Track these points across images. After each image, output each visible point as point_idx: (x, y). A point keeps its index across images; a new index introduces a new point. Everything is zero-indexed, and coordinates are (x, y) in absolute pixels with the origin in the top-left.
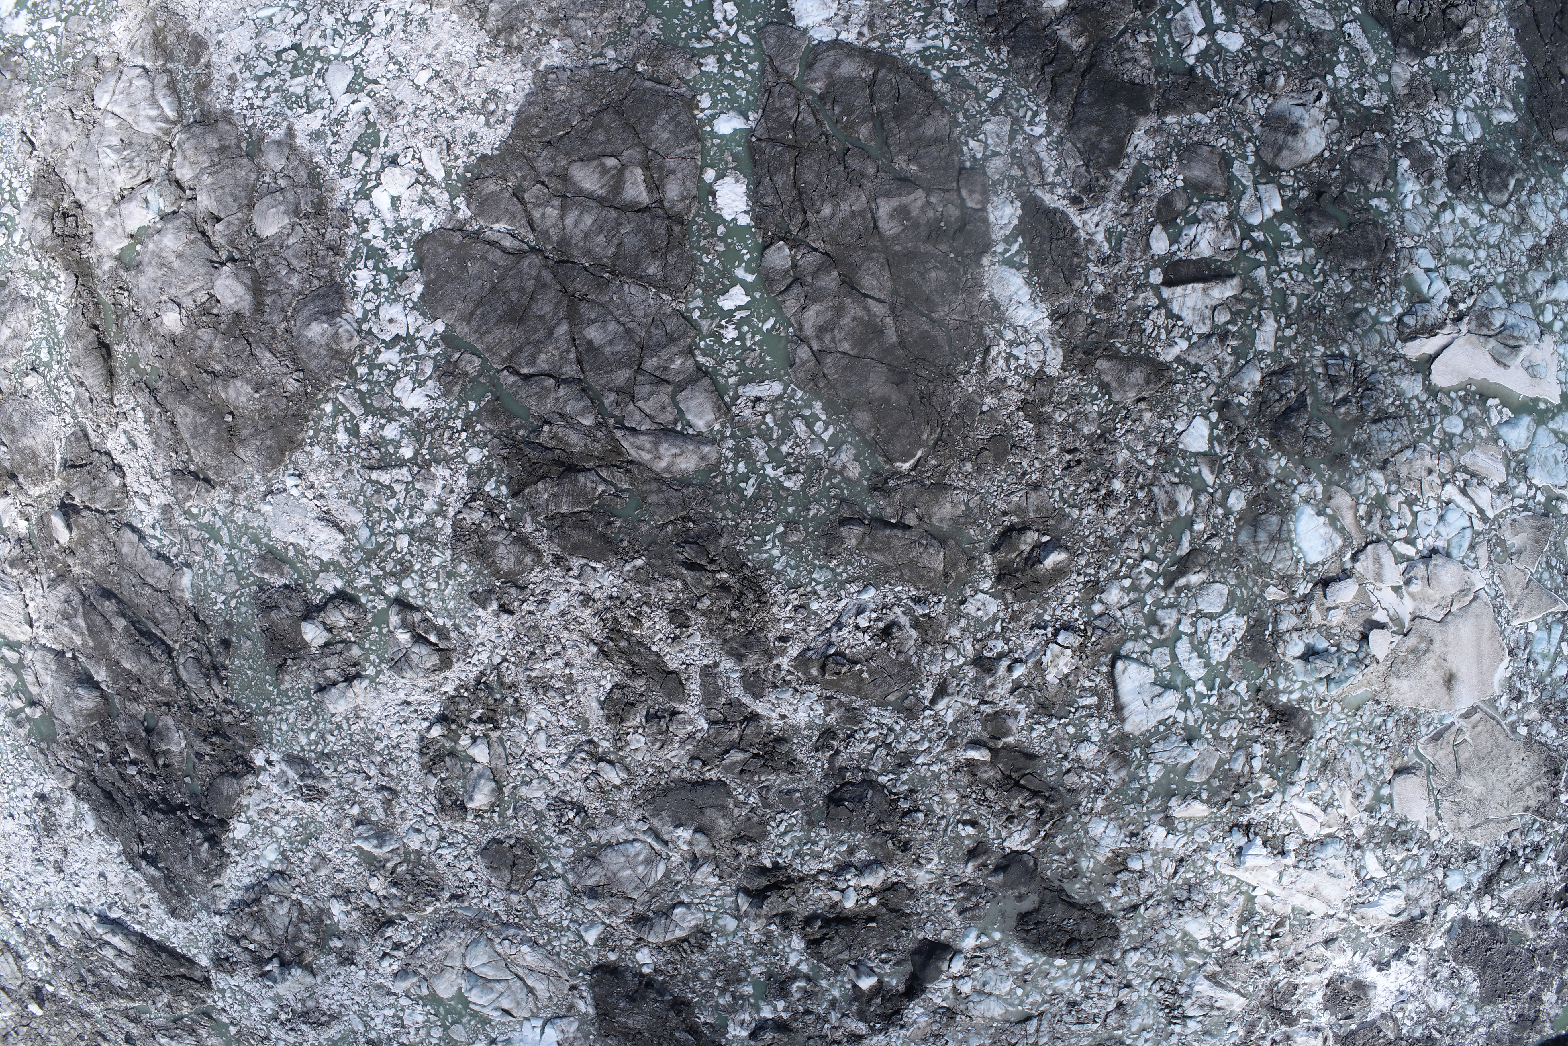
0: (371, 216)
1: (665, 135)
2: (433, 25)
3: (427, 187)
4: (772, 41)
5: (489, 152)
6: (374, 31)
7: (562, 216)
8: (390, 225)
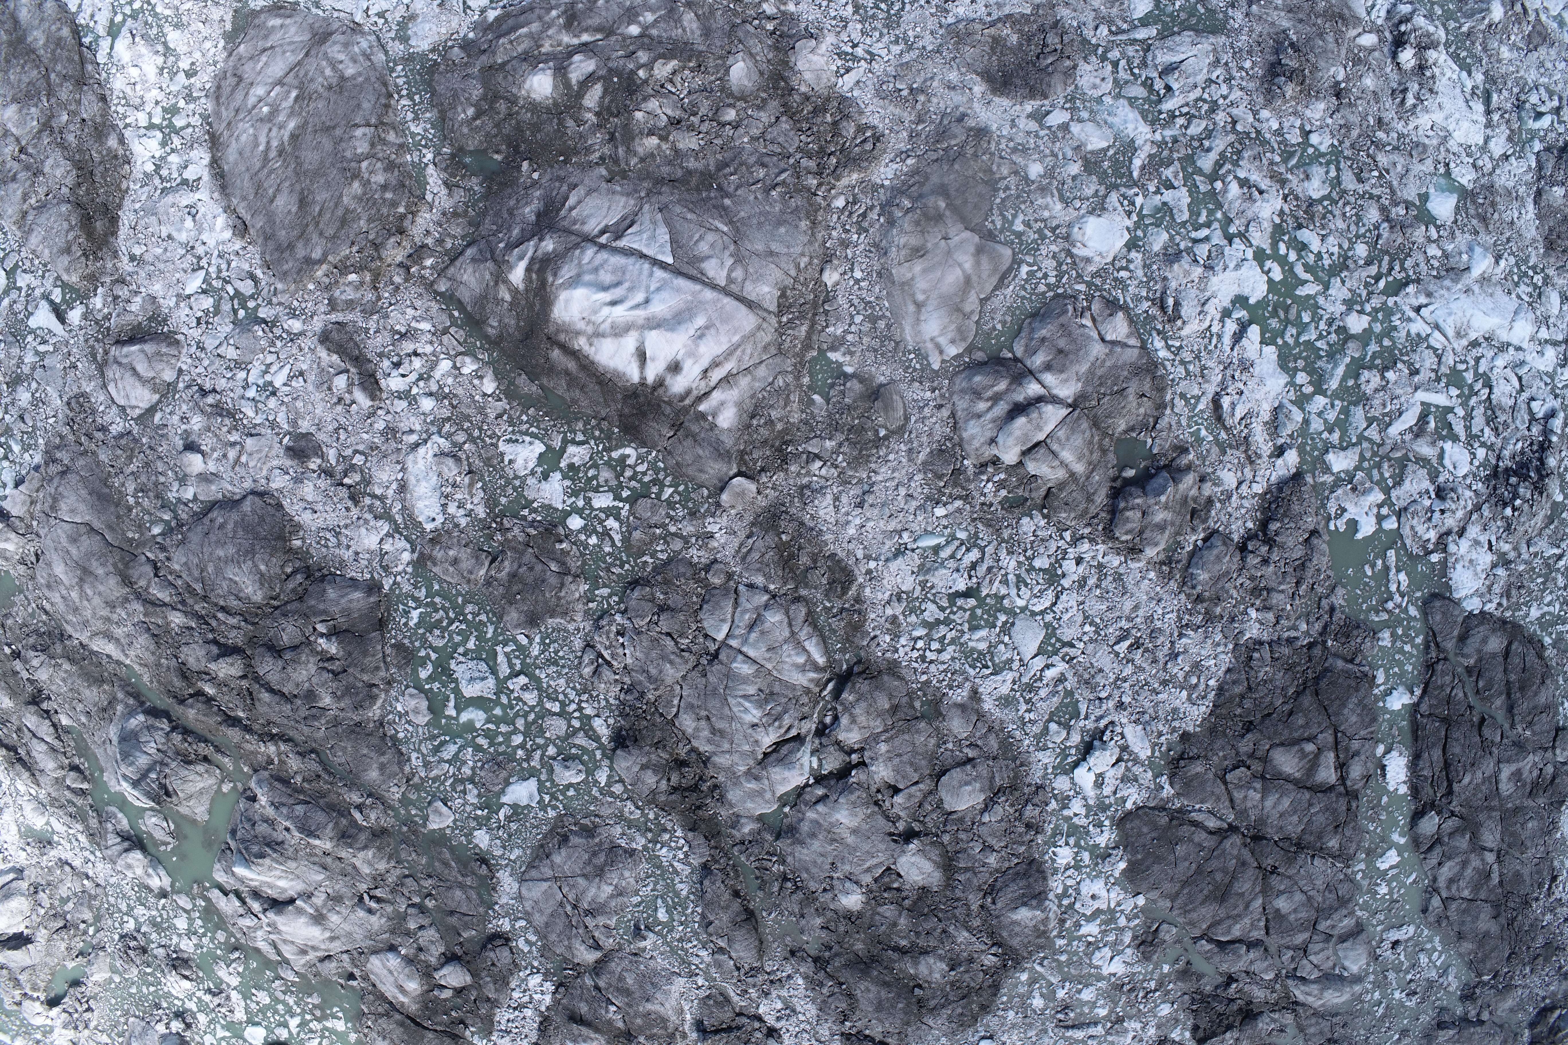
0: (1072, 793)
1: (1354, 719)
2: (1130, 581)
3: (1130, 764)
4: (1438, 617)
5: (1191, 729)
6: (1066, 583)
7: (1263, 798)
8: (1091, 802)
